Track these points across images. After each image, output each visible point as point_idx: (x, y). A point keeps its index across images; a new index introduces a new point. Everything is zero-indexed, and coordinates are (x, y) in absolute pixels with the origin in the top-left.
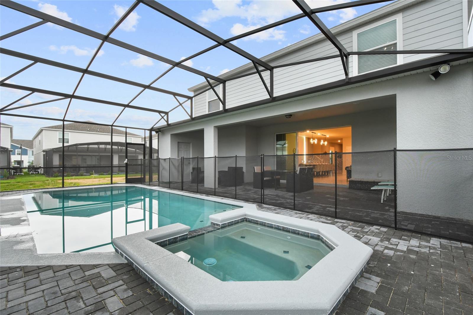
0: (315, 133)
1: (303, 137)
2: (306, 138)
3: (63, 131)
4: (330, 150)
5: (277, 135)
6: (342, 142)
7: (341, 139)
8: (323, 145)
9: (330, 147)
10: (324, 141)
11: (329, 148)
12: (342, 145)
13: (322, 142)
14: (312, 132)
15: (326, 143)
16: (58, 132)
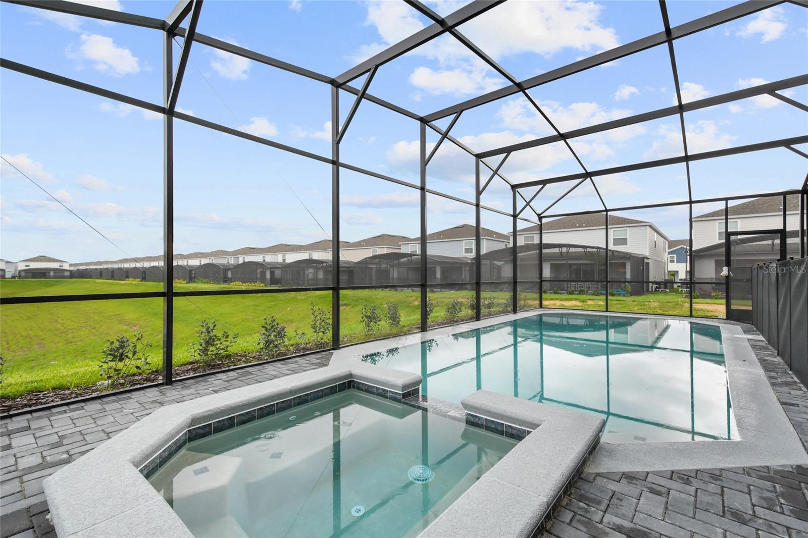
3: (727, 219)
16: (717, 222)
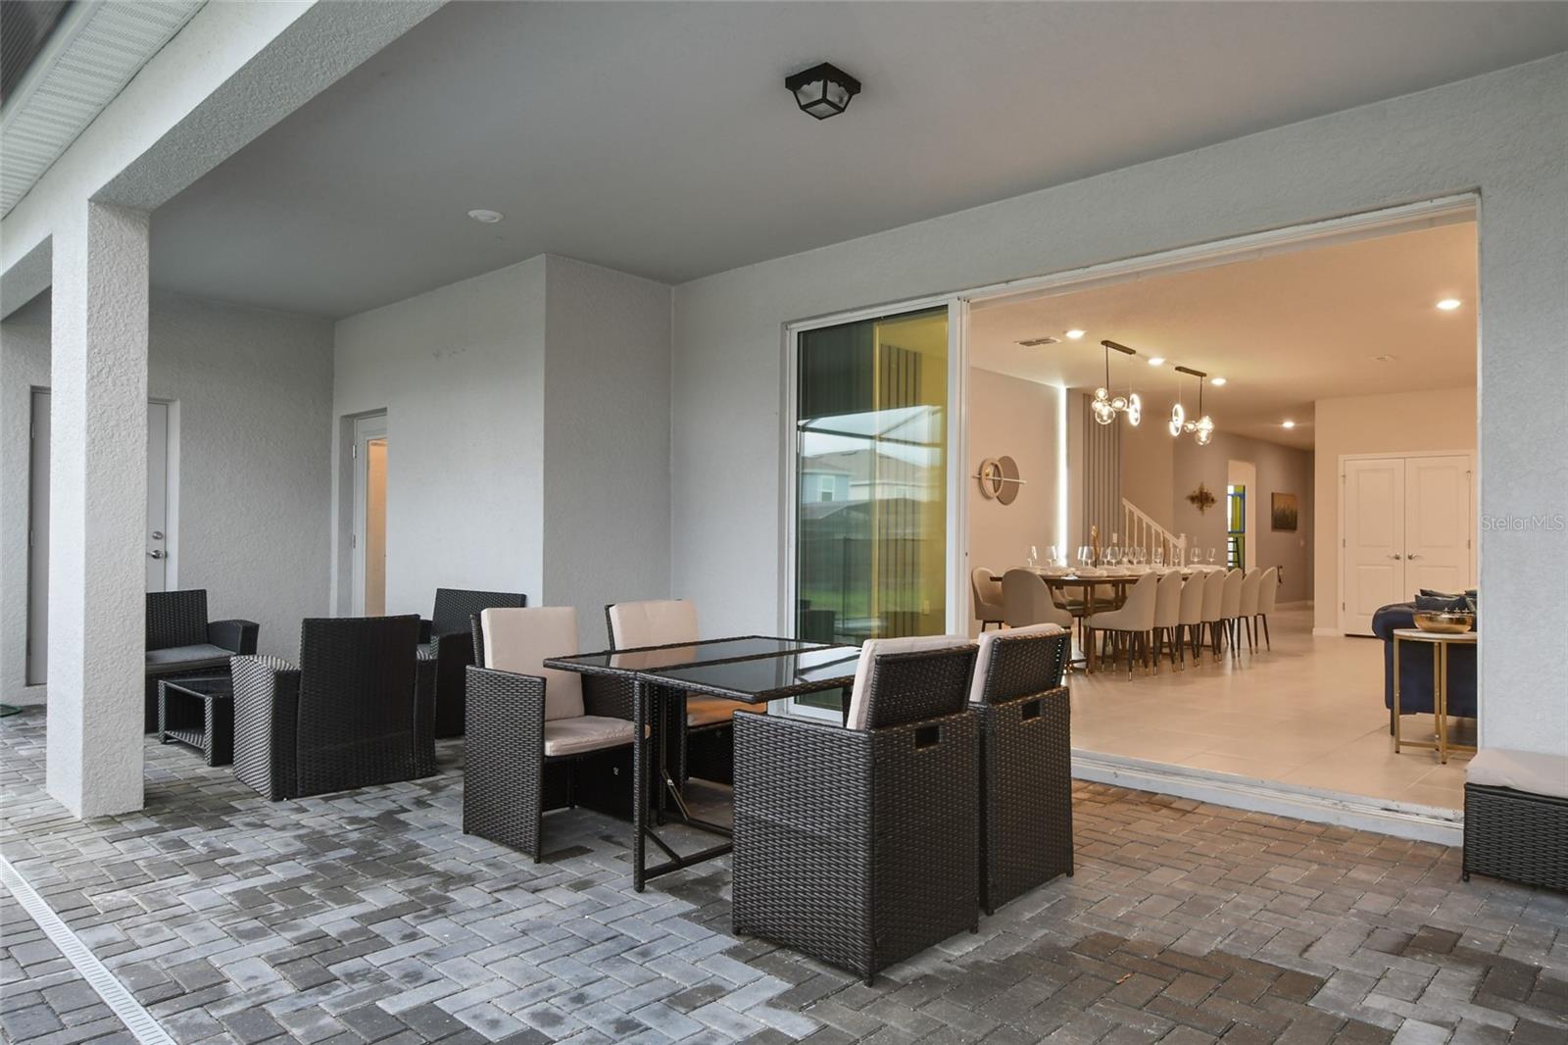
0: (1131, 352)
1: (1049, 388)
2: (1069, 391)
4: (1227, 484)
5: (804, 336)
6: (1312, 432)
7: (1305, 410)
8: (1188, 438)
9: (1232, 463)
10: (1194, 415)
11: (1227, 464)
12: (1312, 452)
13: (1177, 423)
14: (1106, 343)
15: (1205, 426)
